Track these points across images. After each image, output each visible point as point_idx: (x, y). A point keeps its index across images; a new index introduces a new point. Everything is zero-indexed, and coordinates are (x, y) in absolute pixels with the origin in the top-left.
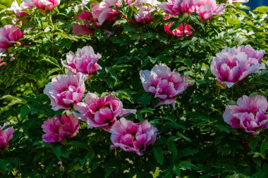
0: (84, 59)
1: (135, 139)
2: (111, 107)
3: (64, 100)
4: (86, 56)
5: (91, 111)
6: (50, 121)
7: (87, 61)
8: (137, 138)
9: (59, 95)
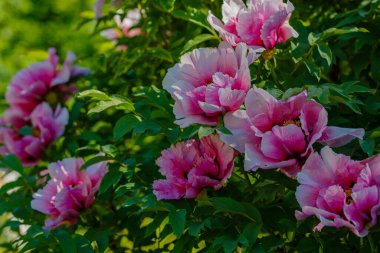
0: (254, 13)
1: (349, 199)
2: (303, 121)
3: (202, 104)
4: (261, 7)
5: (256, 130)
6: (176, 150)
7: (261, 17)
8: (354, 195)
9: (189, 94)
